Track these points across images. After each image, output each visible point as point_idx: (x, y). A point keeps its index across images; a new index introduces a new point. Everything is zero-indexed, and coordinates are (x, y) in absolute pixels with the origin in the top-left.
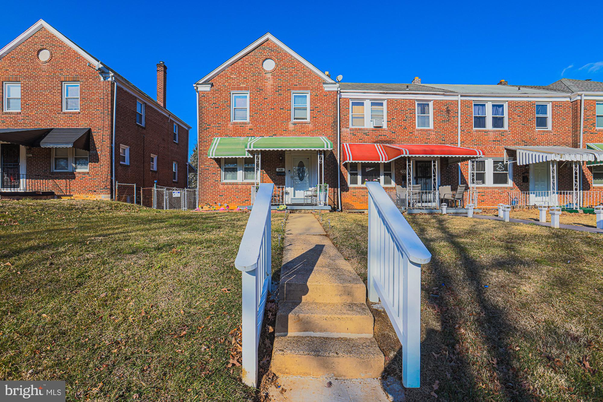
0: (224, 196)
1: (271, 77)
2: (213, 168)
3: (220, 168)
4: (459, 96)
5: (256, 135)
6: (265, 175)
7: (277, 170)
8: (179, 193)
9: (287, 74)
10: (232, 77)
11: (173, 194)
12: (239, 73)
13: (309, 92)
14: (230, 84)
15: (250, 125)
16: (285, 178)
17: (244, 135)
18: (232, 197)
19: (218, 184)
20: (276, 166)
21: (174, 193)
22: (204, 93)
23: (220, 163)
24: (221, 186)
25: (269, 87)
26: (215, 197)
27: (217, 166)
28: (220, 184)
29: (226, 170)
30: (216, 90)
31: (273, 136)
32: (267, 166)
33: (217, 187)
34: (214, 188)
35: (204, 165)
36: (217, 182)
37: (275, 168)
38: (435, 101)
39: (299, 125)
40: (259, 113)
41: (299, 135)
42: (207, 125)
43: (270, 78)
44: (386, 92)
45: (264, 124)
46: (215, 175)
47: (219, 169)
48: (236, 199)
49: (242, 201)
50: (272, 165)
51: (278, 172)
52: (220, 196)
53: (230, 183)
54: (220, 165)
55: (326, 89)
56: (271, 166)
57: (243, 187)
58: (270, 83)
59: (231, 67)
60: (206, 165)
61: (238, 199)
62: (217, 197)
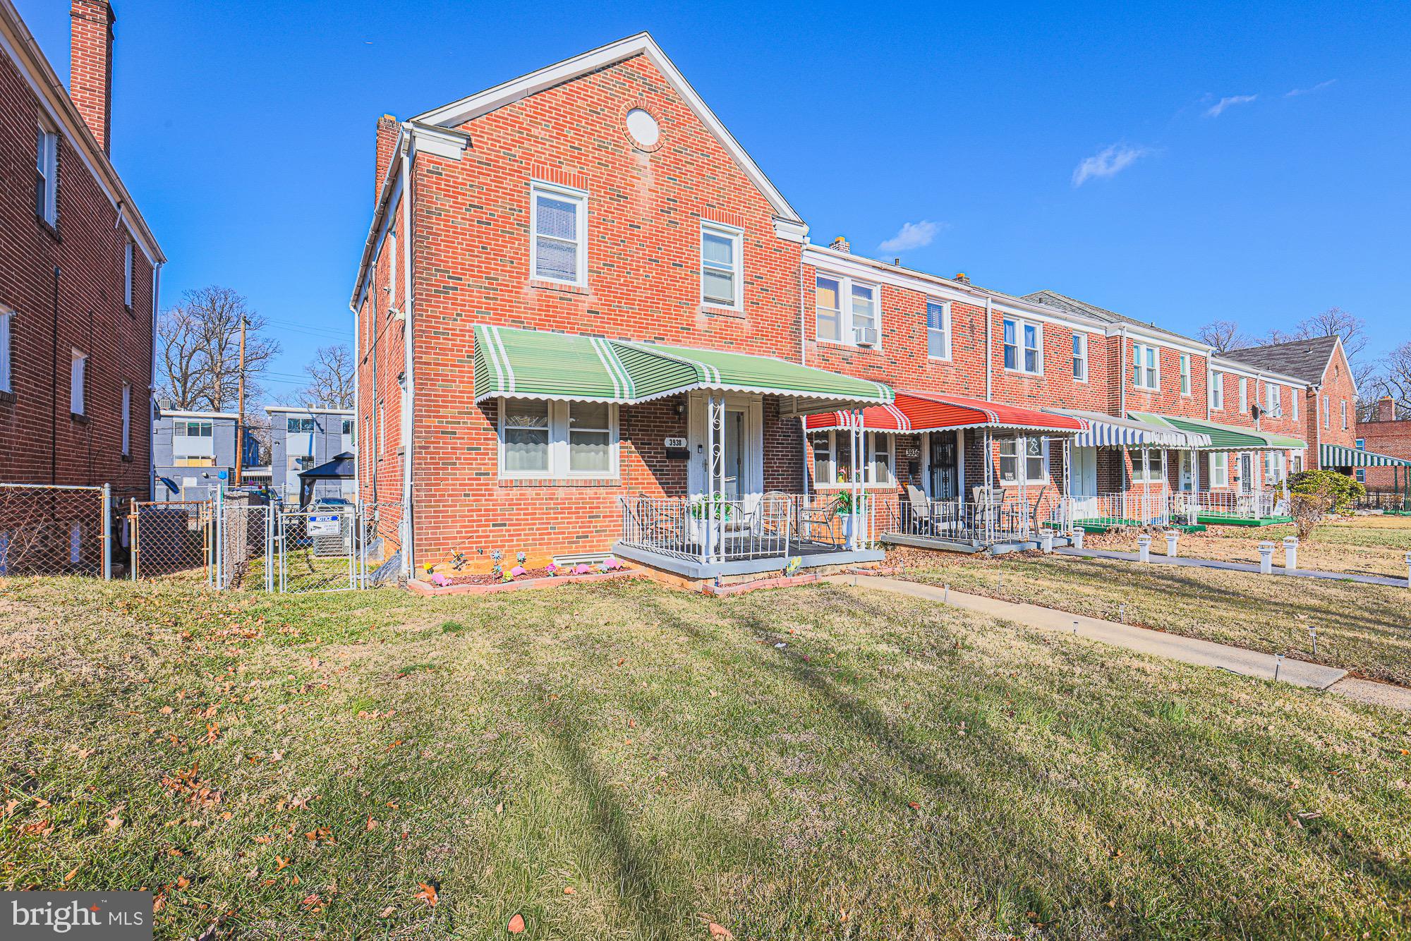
0: (510, 525)
1: (649, 167)
2: (468, 428)
3: (496, 430)
4: (990, 300)
5: (607, 333)
6: (636, 456)
7: (667, 442)
8: (334, 518)
9: (690, 167)
10: (534, 131)
11: (310, 525)
12: (558, 127)
13: (741, 231)
14: (528, 155)
15: (593, 299)
16: (686, 466)
17: (573, 328)
18: (538, 529)
19: (488, 484)
20: (666, 431)
21: (313, 519)
22: (436, 163)
23: (496, 414)
24: (499, 494)
25: (645, 194)
26: (478, 531)
27: (486, 423)
28: (495, 484)
29: (511, 437)
30: (479, 162)
31: (654, 342)
32: (639, 430)
33: (484, 495)
34: (475, 501)
35: (434, 417)
36: (484, 479)
37: (663, 436)
38: (955, 302)
39: (721, 318)
40: (618, 267)
41: (720, 348)
42: (449, 277)
43: (646, 168)
44: (884, 266)
45: (630, 302)
46: (477, 454)
47: (491, 434)
48: (550, 534)
49: (567, 538)
50: (655, 426)
51: (668, 449)
52: (494, 525)
53: (531, 481)
54: (496, 419)
55: (779, 234)
56: (653, 431)
57: (572, 494)
58: (645, 182)
59: (532, 100)
60: (447, 417)
61: (555, 533)
62: (485, 531)
